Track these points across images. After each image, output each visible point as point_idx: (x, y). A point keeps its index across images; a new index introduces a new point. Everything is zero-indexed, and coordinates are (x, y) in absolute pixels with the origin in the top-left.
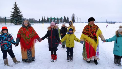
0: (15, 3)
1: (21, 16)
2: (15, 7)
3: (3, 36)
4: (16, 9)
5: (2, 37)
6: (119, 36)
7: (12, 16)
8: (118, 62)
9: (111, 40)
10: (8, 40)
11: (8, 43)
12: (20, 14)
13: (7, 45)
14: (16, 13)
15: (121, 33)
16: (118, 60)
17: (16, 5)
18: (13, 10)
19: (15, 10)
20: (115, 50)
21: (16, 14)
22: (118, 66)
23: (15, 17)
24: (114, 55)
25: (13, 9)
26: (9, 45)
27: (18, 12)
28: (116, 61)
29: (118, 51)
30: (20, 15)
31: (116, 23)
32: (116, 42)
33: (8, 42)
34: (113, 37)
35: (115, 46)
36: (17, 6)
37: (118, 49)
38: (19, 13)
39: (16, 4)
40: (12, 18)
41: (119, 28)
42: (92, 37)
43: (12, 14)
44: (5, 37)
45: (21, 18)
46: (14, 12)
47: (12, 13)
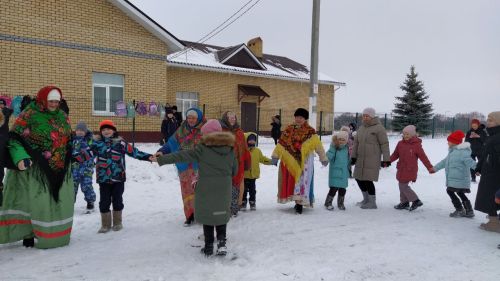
0: (413, 69)
1: (426, 109)
2: (409, 84)
3: (101, 145)
4: (413, 87)
5: (99, 145)
7: (400, 109)
10: (111, 158)
11: (111, 165)
12: (424, 103)
13: (106, 169)
14: (410, 101)
17: (413, 76)
18: (403, 94)
19: (407, 90)
21: (411, 105)
23: (406, 113)
25: (404, 88)
26: (112, 171)
27: (419, 98)
30: (424, 106)
33: (109, 161)
36: (417, 79)
38: (422, 100)
39: (413, 73)
40: (397, 115)
42: (291, 152)
43: (398, 105)
44: (105, 148)
45: (426, 116)
46: (404, 99)
47: (400, 102)
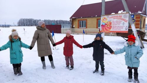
6: (13, 42)
8: (19, 71)
9: (5, 48)
15: (15, 37)
16: (18, 69)
20: (12, 59)
22: (19, 75)
24: (12, 64)
28: (16, 70)
29: (16, 58)
31: (11, 26)
32: (12, 49)
34: (7, 43)
35: (11, 53)
37: (14, 56)
41: (12, 32)
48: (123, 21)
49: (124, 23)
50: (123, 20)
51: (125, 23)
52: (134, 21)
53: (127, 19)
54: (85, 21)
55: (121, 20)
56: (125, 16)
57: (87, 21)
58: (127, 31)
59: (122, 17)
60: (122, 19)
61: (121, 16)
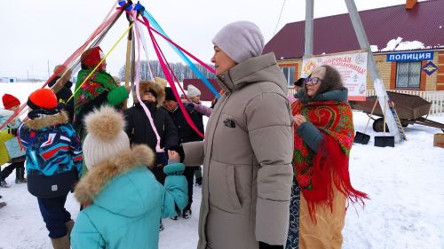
48: (355, 72)
49: (356, 76)
50: (355, 68)
51: (359, 75)
52: (434, 70)
53: (364, 66)
54: (294, 67)
55: (350, 70)
56: (359, 60)
57: (297, 69)
58: (363, 97)
59: (353, 62)
60: (351, 66)
61: (350, 59)
